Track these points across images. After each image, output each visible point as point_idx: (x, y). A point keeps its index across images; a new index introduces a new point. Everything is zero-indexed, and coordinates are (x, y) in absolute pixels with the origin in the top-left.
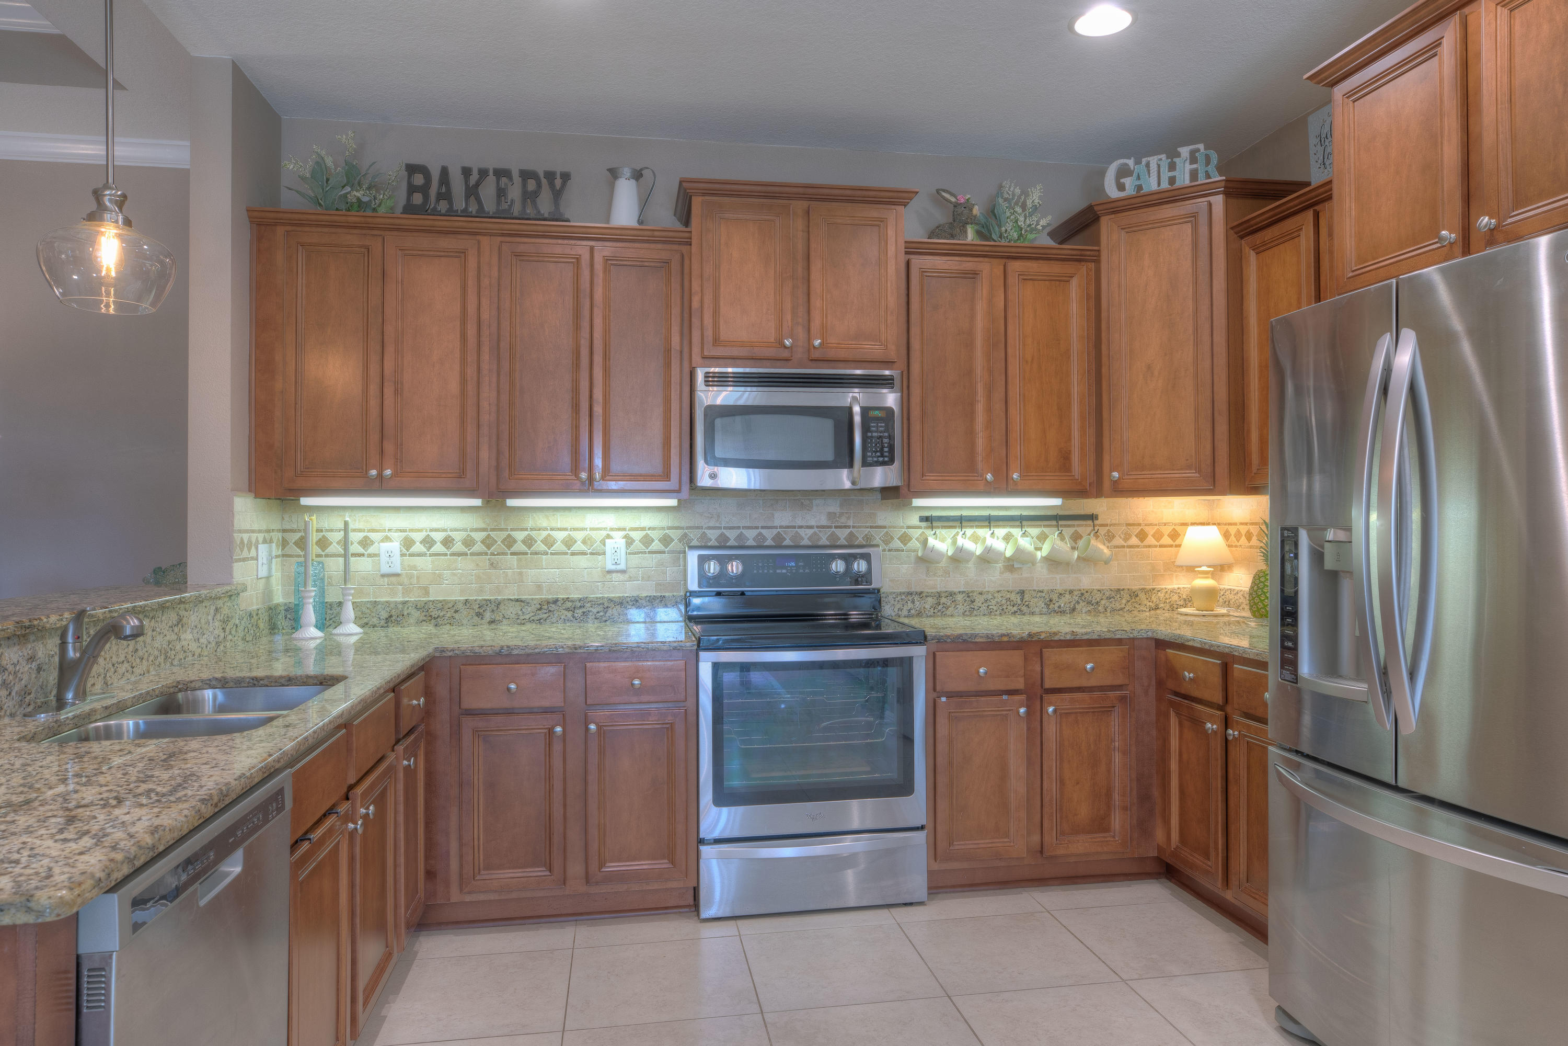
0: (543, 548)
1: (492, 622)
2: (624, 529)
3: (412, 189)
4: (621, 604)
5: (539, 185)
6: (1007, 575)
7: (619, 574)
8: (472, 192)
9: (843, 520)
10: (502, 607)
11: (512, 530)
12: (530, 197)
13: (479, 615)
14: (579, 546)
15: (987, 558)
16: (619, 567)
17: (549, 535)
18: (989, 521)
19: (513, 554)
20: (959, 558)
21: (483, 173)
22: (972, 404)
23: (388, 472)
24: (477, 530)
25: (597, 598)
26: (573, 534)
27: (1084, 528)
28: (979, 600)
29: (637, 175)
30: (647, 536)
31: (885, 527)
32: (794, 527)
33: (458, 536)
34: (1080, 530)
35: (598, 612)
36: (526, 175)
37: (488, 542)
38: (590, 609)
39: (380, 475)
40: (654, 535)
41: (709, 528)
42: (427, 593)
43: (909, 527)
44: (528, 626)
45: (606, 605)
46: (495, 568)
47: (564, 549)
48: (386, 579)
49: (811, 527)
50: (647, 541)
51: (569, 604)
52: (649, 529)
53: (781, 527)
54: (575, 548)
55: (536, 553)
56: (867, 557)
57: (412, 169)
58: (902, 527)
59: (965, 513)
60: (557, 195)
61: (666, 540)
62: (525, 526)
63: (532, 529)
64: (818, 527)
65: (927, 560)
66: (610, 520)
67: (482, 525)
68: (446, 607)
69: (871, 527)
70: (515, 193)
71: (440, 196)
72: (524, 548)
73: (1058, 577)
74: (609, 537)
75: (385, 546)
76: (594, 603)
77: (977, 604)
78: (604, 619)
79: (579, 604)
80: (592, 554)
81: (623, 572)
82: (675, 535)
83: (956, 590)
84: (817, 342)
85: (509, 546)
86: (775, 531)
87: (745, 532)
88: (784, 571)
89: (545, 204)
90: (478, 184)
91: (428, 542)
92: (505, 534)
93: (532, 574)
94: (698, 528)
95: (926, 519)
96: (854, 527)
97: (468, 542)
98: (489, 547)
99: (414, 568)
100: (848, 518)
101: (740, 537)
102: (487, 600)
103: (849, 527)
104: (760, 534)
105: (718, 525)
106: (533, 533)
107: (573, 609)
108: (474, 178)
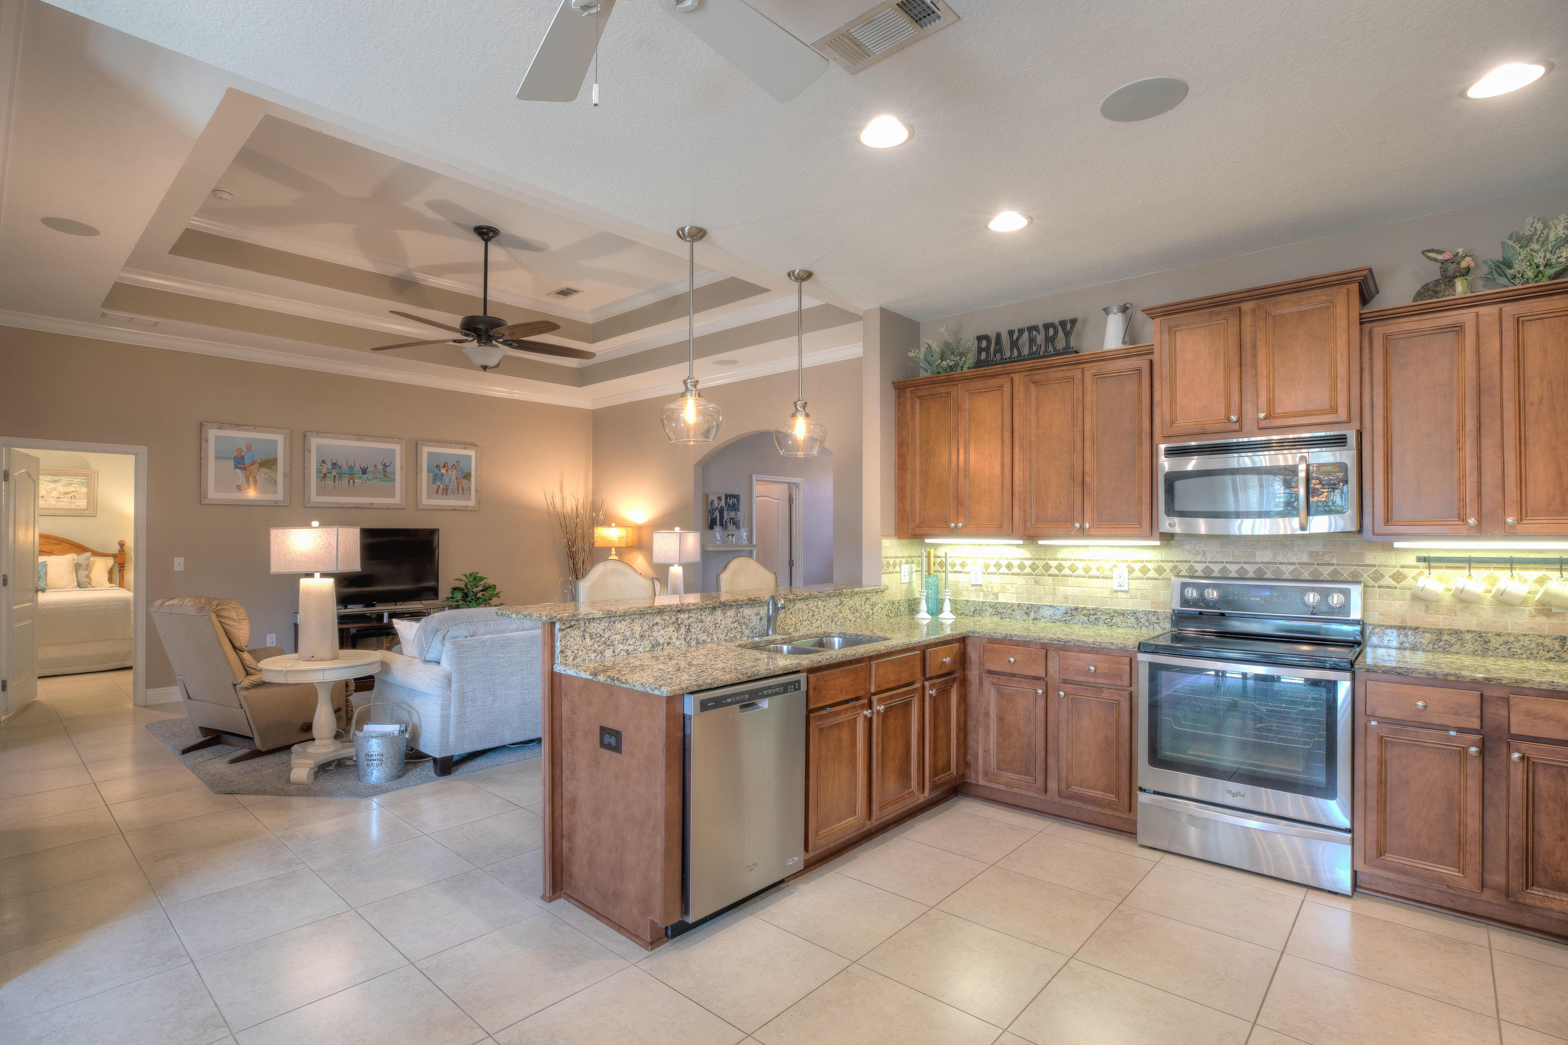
0: (1069, 572)
1: (1035, 619)
2: (1127, 561)
3: (980, 350)
4: (1123, 614)
5: (1056, 332)
6: (1541, 619)
7: (1123, 594)
8: (1014, 344)
9: (1326, 559)
10: (1041, 609)
11: (1049, 559)
12: (1050, 340)
13: (1027, 614)
14: (1094, 572)
15: (1504, 602)
16: (1122, 589)
17: (1073, 564)
19: (1049, 575)
21: (1021, 331)
23: (960, 525)
24: (1026, 559)
25: (1105, 609)
26: (1090, 563)
28: (1495, 642)
29: (1124, 309)
30: (1144, 567)
31: (1374, 566)
32: (1276, 563)
33: (1015, 563)
35: (1106, 619)
36: (1047, 326)
37: (1034, 567)
38: (1101, 616)
39: (956, 526)
40: (1151, 566)
41: (1196, 562)
42: (997, 598)
43: (1402, 567)
44: (1058, 623)
45: (1112, 614)
46: (1038, 584)
47: (1083, 573)
48: (974, 587)
49: (1293, 564)
50: (1144, 571)
51: (1085, 612)
52: (1146, 561)
53: (1262, 563)
54: (1091, 573)
55: (1064, 576)
56: (1346, 593)
57: (980, 338)
58: (1396, 567)
59: (1474, 555)
60: (1067, 334)
61: (1160, 570)
62: (1057, 557)
63: (1062, 560)
64: (1299, 564)
65: (1420, 599)
66: (1117, 556)
67: (1030, 556)
68: (1007, 607)
69: (1357, 565)
70: (1040, 338)
71: (996, 352)
72: (1056, 572)
74: (1115, 566)
75: (974, 568)
76: (1103, 612)
78: (1110, 624)
79: (1092, 612)
80: (1103, 578)
81: (1126, 592)
82: (1168, 566)
83: (1464, 629)
84: (1262, 415)
85: (1047, 570)
86: (1256, 566)
87: (1228, 566)
88: (1258, 599)
89: (1061, 344)
90: (1018, 339)
91: (998, 566)
92: (1045, 562)
93: (1061, 590)
94: (1186, 562)
95: (1425, 560)
96: (1338, 565)
97: (1022, 567)
99: (990, 581)
100: (1333, 557)
101: (1224, 570)
102: (1031, 605)
103: (1333, 565)
104: (1242, 568)
105: (1203, 560)
106: (1063, 562)
107: (1089, 615)
108: (1016, 336)
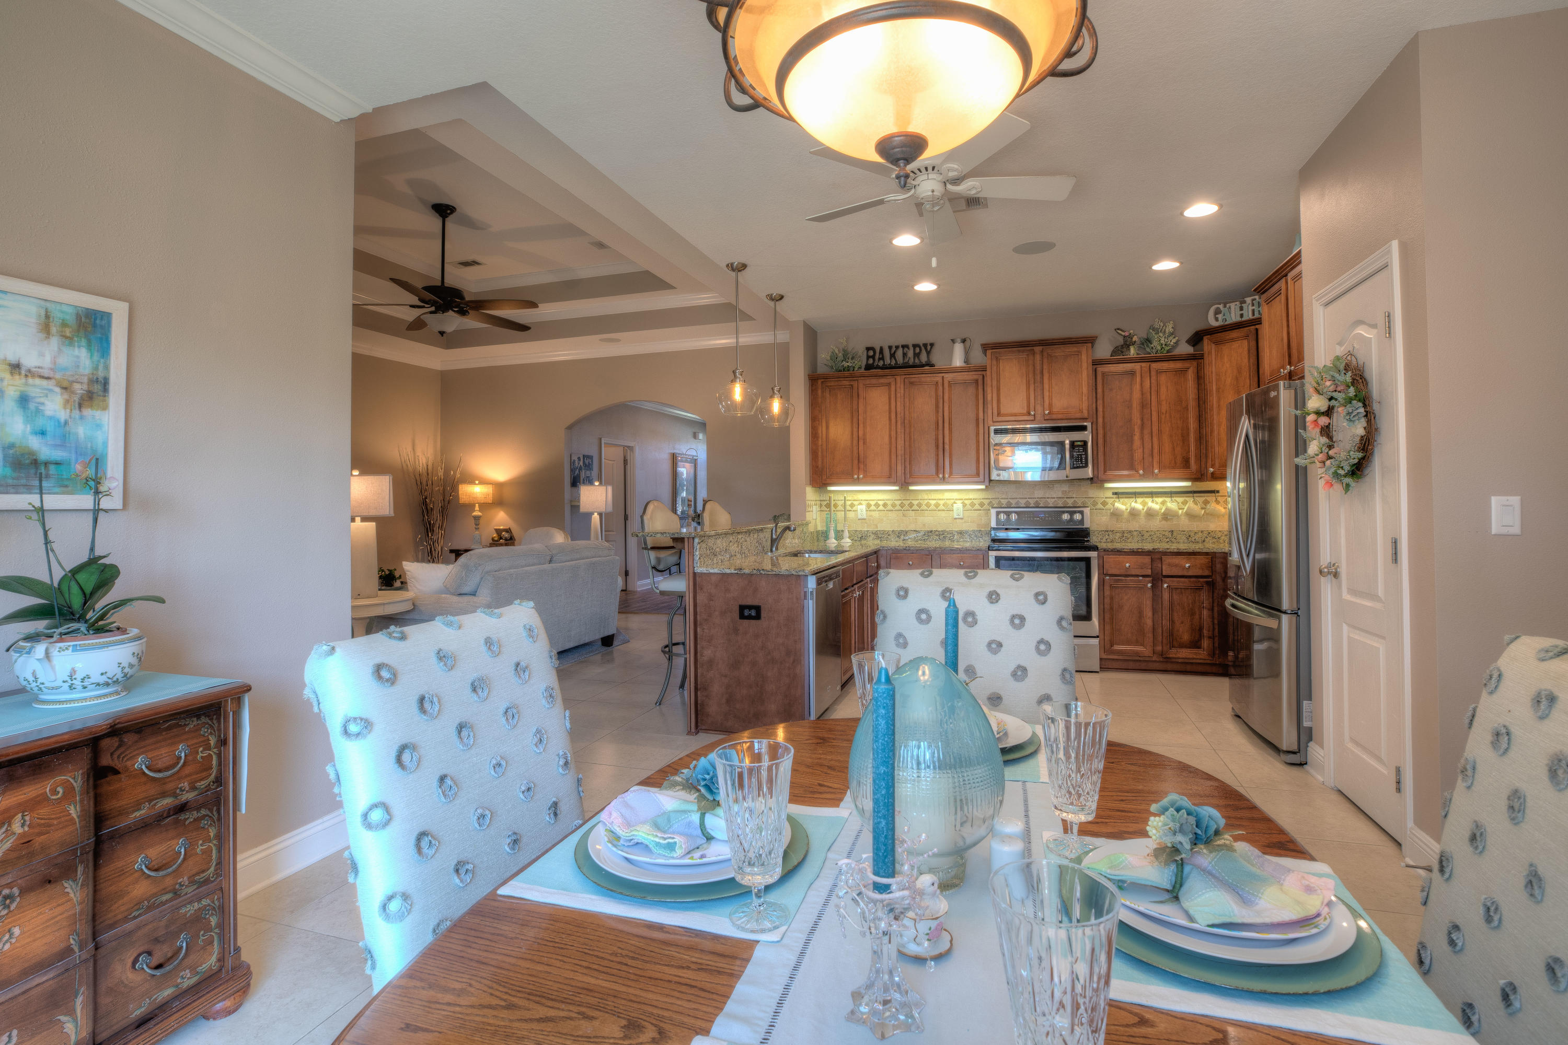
0: (925, 508)
1: (904, 540)
2: (962, 499)
3: (868, 357)
4: (961, 533)
5: (921, 350)
6: (1164, 522)
7: (959, 520)
8: (893, 355)
9: (1070, 495)
10: (908, 533)
11: (912, 500)
12: (917, 355)
13: (898, 537)
14: (941, 507)
15: (1150, 514)
16: (960, 517)
17: (928, 502)
18: (1152, 494)
19: (913, 510)
20: (1134, 513)
21: (897, 347)
22: (1132, 436)
23: (861, 476)
24: (897, 500)
25: (950, 530)
26: (939, 502)
27: (1210, 497)
28: (1146, 535)
29: (964, 341)
30: (972, 502)
31: (1093, 498)
32: (1045, 498)
33: (889, 503)
34: (1208, 499)
35: (950, 536)
36: (915, 346)
37: (902, 505)
38: (947, 535)
39: (858, 478)
40: (976, 502)
41: (1001, 499)
42: (877, 527)
43: (1106, 498)
45: (954, 533)
46: (905, 517)
47: (935, 508)
48: (861, 521)
49: (1054, 498)
50: (973, 505)
51: (937, 532)
52: (973, 499)
53: (1039, 498)
54: (939, 508)
55: (923, 510)
56: (1082, 513)
57: (868, 349)
58: (1101, 497)
59: (1137, 491)
60: (928, 353)
61: (982, 505)
62: (917, 498)
63: (920, 499)
64: (1057, 498)
65: (1116, 514)
66: (955, 495)
67: (899, 498)
68: (885, 532)
69: (1085, 498)
70: (910, 353)
71: (880, 359)
72: (918, 508)
73: (1195, 523)
74: (955, 503)
75: (860, 507)
76: (948, 532)
77: (1145, 537)
78: (953, 539)
79: (941, 532)
80: (947, 511)
81: (962, 519)
82: (986, 502)
83: (1133, 530)
84: (1047, 412)
85: (911, 507)
86: (1035, 500)
87: (1020, 500)
88: (1038, 519)
89: (924, 358)
90: (895, 352)
91: (877, 505)
92: (909, 502)
93: (921, 519)
94: (997, 499)
95: (1116, 494)
96: (1075, 498)
97: (894, 505)
98: (902, 507)
99: (871, 516)
100: (1073, 493)
101: (1017, 503)
102: (901, 530)
103: (1072, 498)
105: (1005, 497)
106: (920, 501)
107: (939, 535)
108: (894, 349)
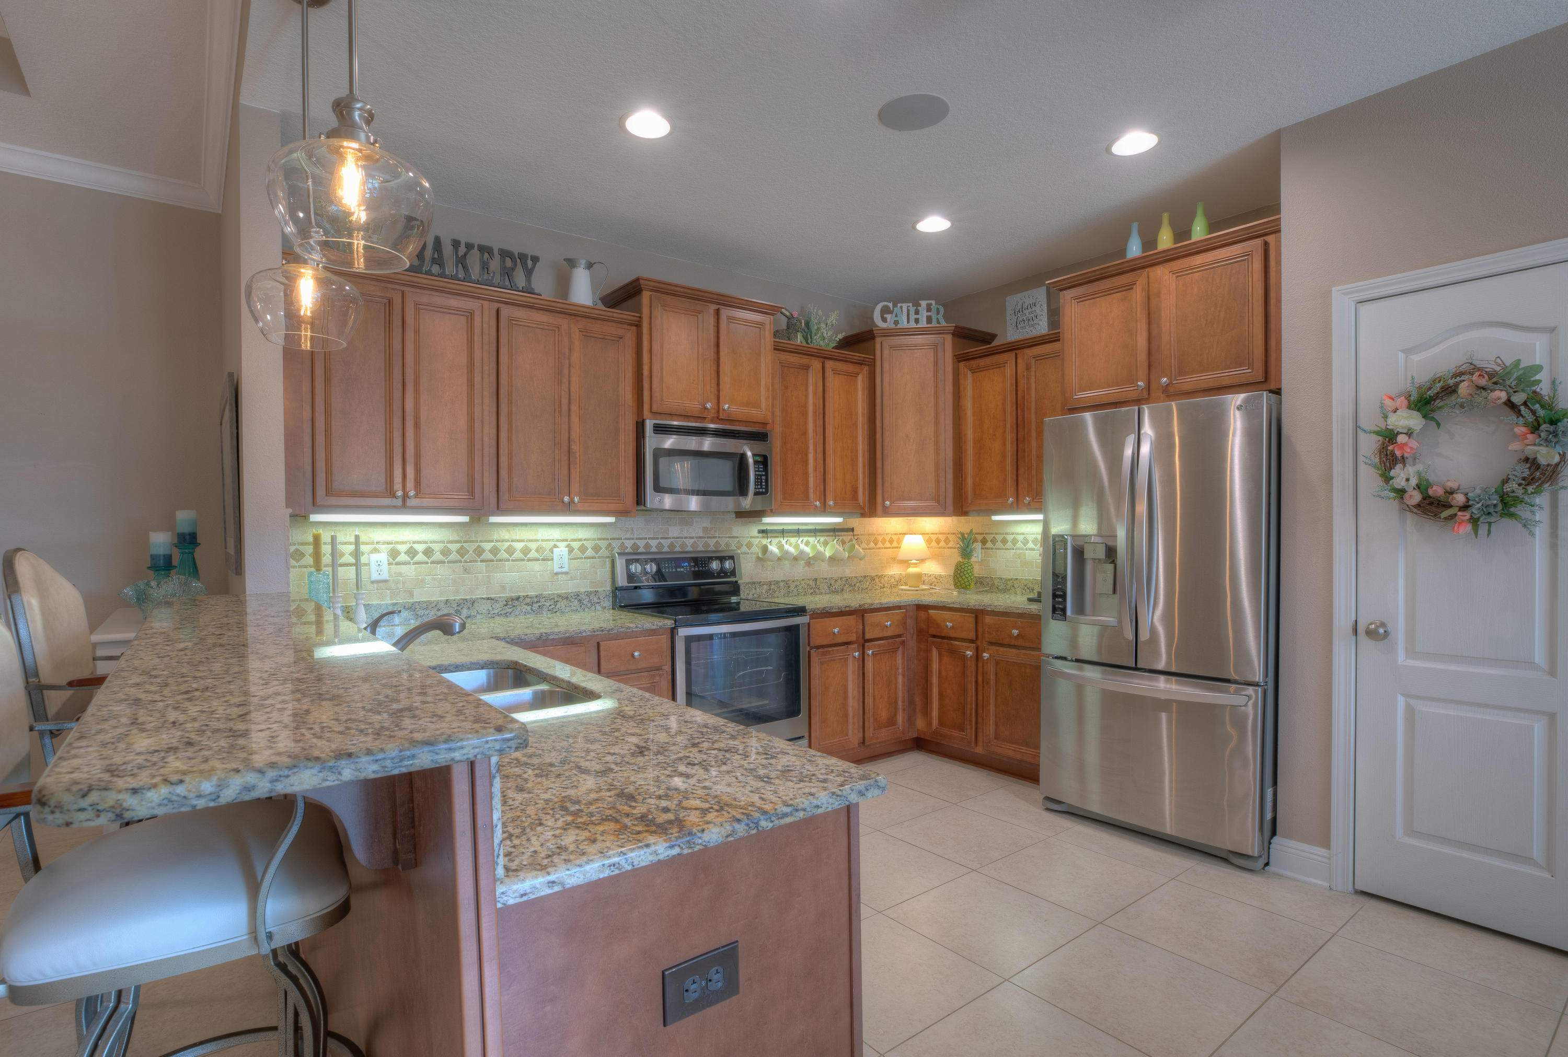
0: (506, 556)
2: (566, 540)
4: (567, 598)
5: (514, 263)
6: (807, 568)
7: (563, 576)
8: (462, 261)
9: (712, 533)
10: (476, 604)
11: (481, 541)
12: (507, 271)
14: (533, 554)
16: (563, 570)
17: (510, 545)
18: (798, 532)
19: (482, 561)
20: (785, 556)
21: (469, 247)
22: (806, 454)
23: (411, 493)
24: (452, 542)
25: (549, 594)
26: (529, 544)
27: (850, 537)
28: (793, 585)
29: (590, 266)
30: (583, 545)
31: (737, 537)
32: (682, 538)
33: (437, 547)
34: (844, 538)
35: (550, 606)
36: (504, 254)
37: (462, 552)
38: (545, 603)
40: (588, 544)
41: (626, 539)
42: (412, 596)
43: (751, 537)
44: (497, 618)
45: (556, 600)
46: (468, 573)
47: (522, 556)
48: (375, 585)
49: (692, 538)
50: (583, 549)
51: (528, 600)
52: (584, 540)
53: (673, 538)
54: (530, 555)
55: (501, 560)
56: (733, 560)
58: (748, 537)
59: (786, 527)
60: (529, 273)
61: (596, 548)
62: (491, 538)
63: (497, 541)
64: (697, 538)
65: (767, 560)
66: (556, 534)
67: (457, 538)
68: (431, 606)
69: (729, 537)
70: (495, 264)
71: (434, 261)
72: (490, 556)
73: (833, 569)
74: (555, 546)
75: (374, 557)
76: (548, 598)
77: (792, 588)
78: (555, 610)
79: (535, 600)
80: (543, 560)
81: (566, 573)
82: (603, 544)
83: (780, 580)
84: (726, 407)
85: (479, 556)
86: (669, 541)
88: (682, 570)
89: (519, 278)
90: (465, 254)
91: (412, 552)
92: (475, 545)
93: (497, 577)
94: (618, 539)
95: (764, 532)
96: (719, 537)
97: (446, 552)
98: (462, 556)
99: (400, 574)
100: (715, 531)
101: (647, 545)
102: (463, 600)
103: (716, 537)
104: (660, 543)
105: (632, 537)
106: (498, 544)
107: (532, 604)
108: (462, 250)
